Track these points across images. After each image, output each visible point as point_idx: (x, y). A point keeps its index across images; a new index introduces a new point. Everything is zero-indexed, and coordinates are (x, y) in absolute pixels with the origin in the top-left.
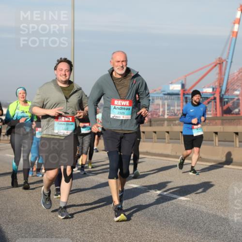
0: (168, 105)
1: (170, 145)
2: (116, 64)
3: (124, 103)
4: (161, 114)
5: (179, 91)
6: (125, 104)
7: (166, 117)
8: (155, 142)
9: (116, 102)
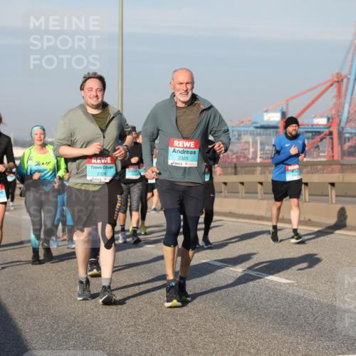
0: (261, 144)
1: (265, 202)
2: (178, 86)
3: (187, 144)
4: (250, 156)
5: (278, 122)
6: (188, 146)
7: (259, 160)
8: (242, 198)
9: (176, 143)
